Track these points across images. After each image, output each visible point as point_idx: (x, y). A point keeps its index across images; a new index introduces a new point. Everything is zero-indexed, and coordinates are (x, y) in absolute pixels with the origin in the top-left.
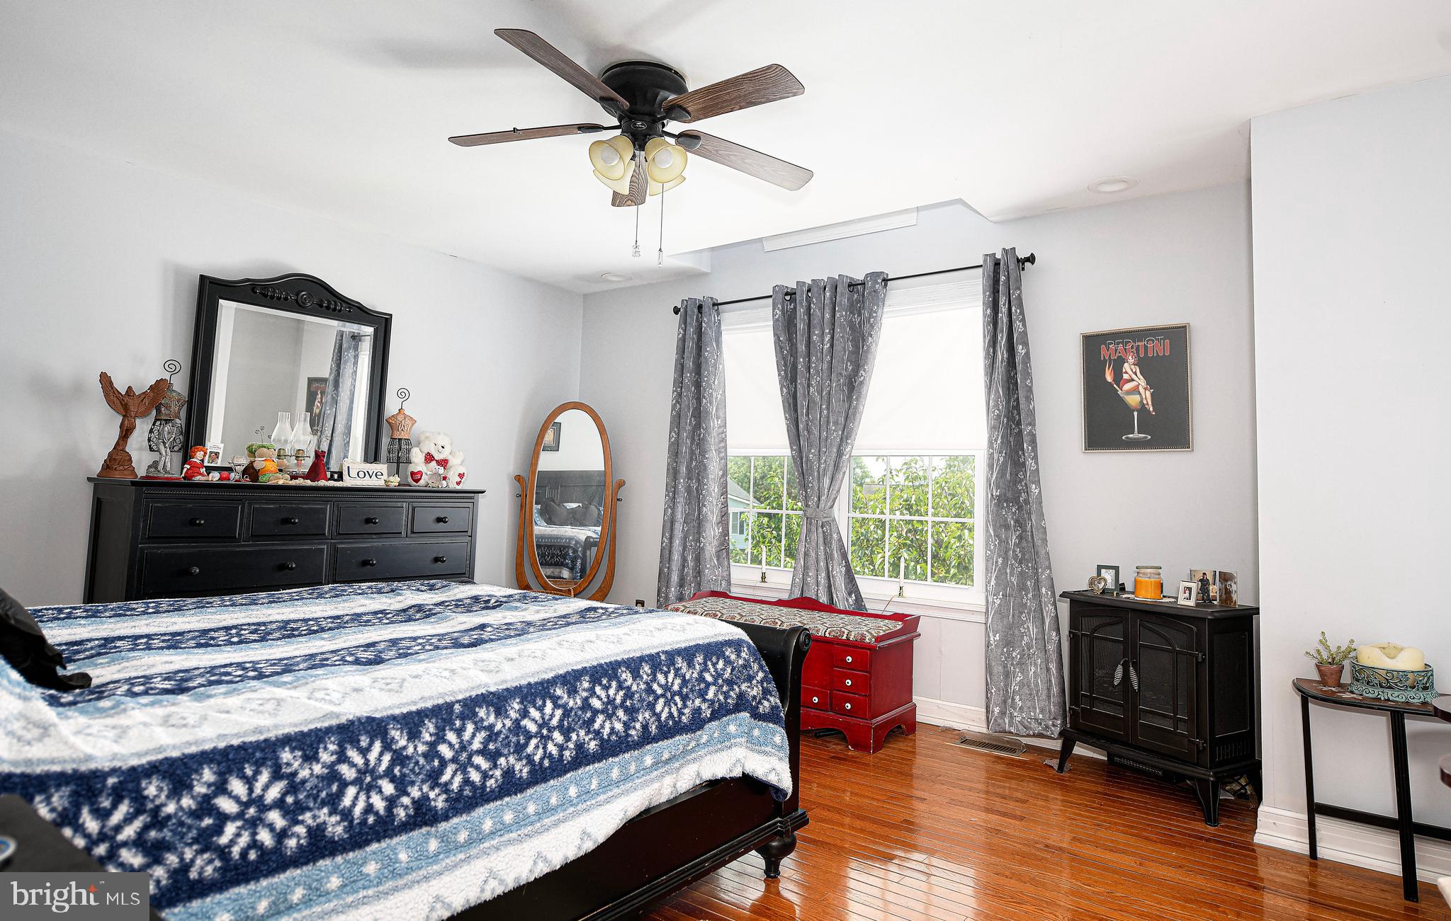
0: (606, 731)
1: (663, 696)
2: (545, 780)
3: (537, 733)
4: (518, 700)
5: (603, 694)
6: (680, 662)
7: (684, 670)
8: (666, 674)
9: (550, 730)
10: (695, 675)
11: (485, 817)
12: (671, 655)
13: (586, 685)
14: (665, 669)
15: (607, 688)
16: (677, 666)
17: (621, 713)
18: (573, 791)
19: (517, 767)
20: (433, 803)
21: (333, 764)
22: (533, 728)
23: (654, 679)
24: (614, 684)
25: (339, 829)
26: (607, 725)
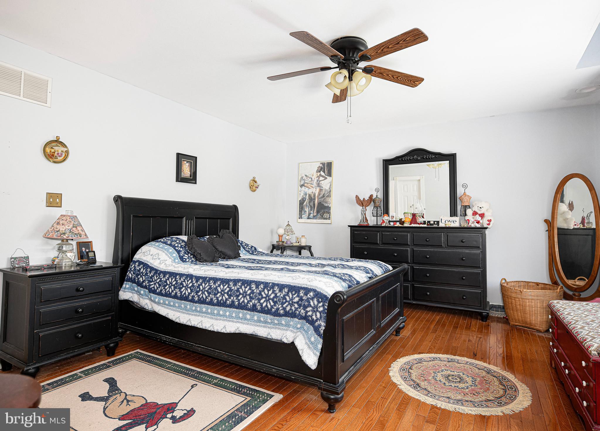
0: (241, 301)
1: (265, 298)
2: (220, 306)
3: (220, 292)
4: (220, 282)
5: (244, 289)
6: (276, 288)
7: (277, 292)
8: (268, 291)
9: (225, 293)
10: (282, 296)
11: (204, 308)
12: (274, 285)
13: (240, 284)
14: (269, 288)
15: (245, 288)
16: (274, 289)
17: (248, 297)
18: (228, 314)
19: (214, 299)
20: (195, 298)
21: (183, 281)
22: (220, 290)
23: (264, 290)
24: (248, 287)
25: (179, 295)
26: (242, 299)
